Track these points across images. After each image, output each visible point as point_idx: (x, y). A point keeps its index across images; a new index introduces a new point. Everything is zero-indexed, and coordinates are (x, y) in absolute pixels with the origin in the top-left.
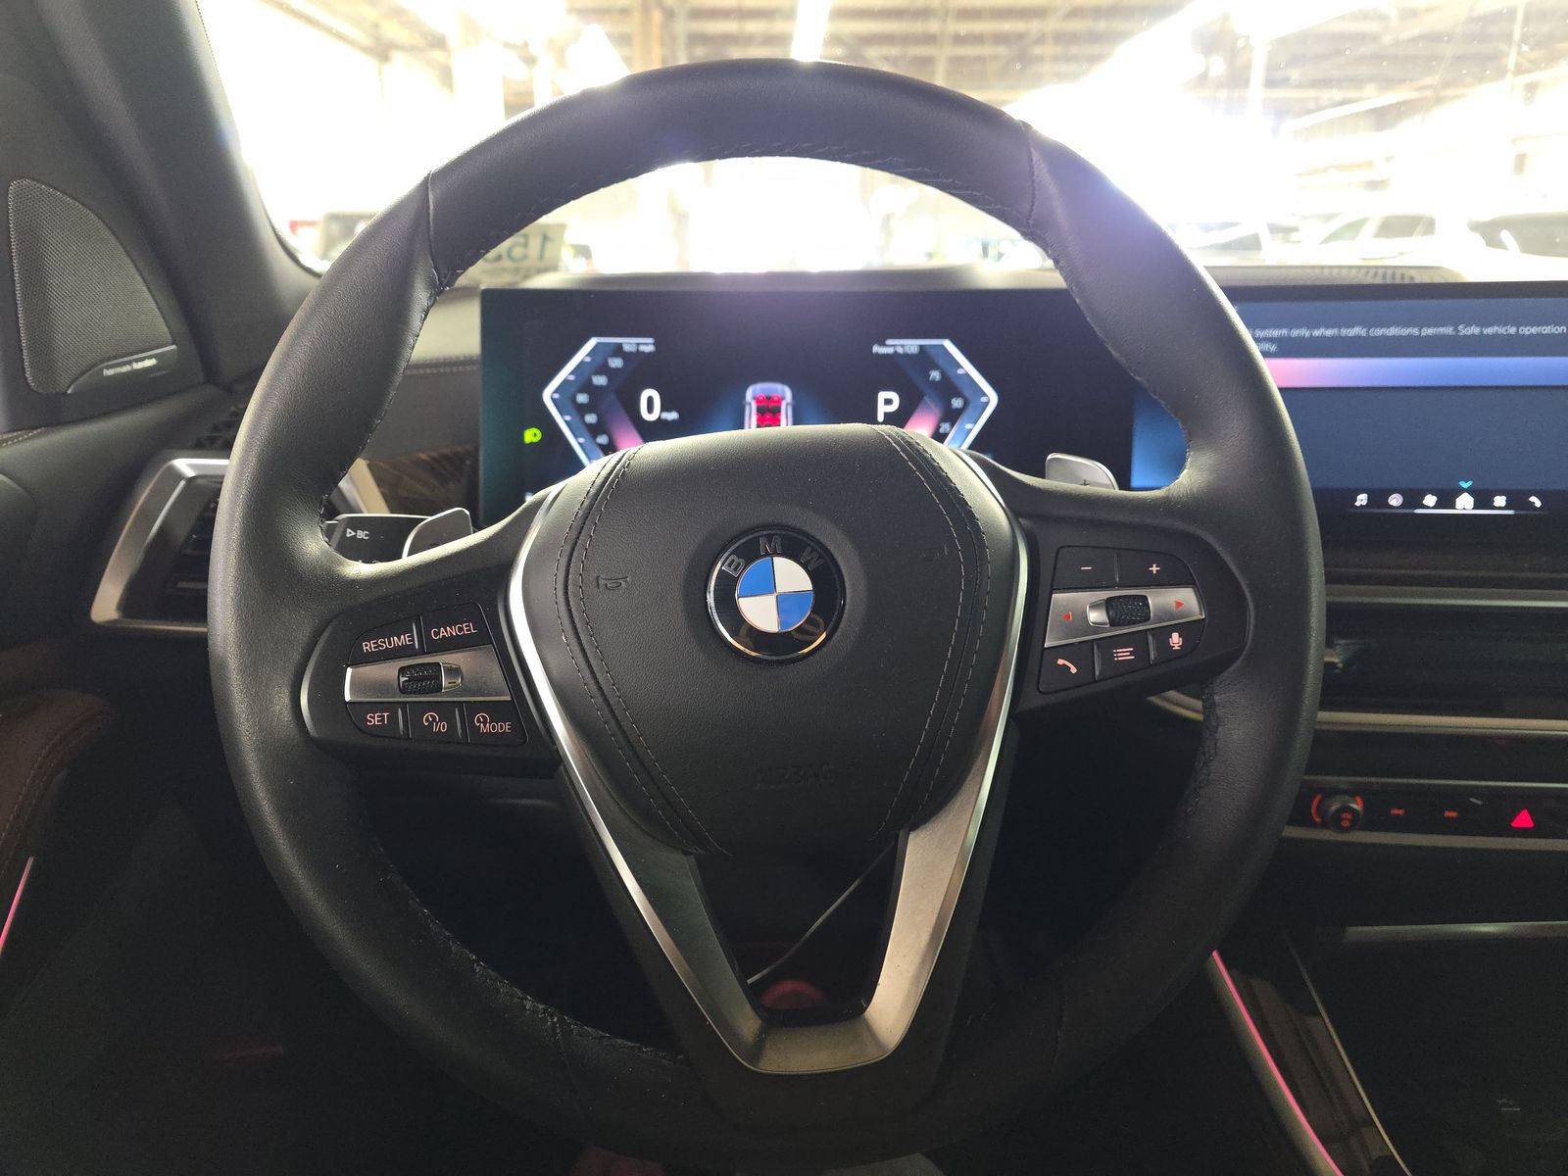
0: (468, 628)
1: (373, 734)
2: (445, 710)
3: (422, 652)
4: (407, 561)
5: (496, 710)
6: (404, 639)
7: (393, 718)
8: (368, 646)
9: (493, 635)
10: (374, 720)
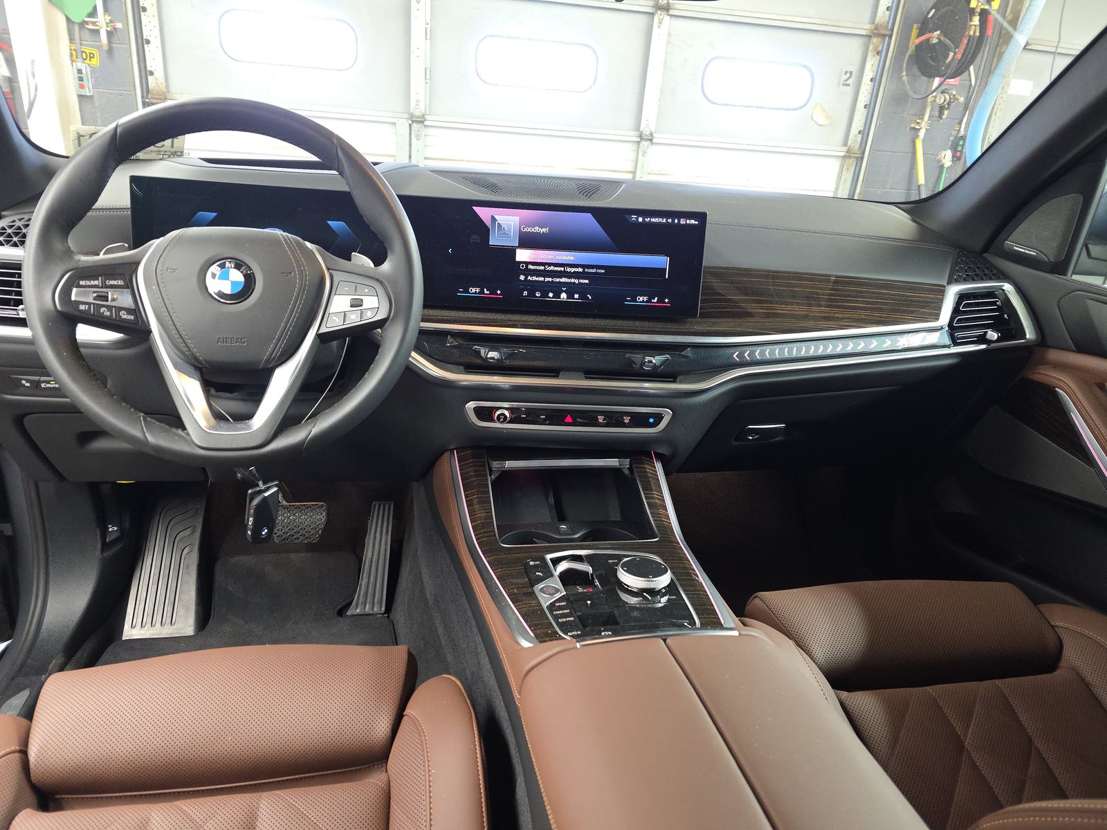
0: (120, 282)
1: (81, 311)
2: (109, 308)
3: (102, 287)
4: (102, 256)
5: (129, 311)
6: (96, 283)
7: (90, 308)
8: (82, 283)
9: (130, 285)
10: (82, 307)
